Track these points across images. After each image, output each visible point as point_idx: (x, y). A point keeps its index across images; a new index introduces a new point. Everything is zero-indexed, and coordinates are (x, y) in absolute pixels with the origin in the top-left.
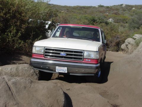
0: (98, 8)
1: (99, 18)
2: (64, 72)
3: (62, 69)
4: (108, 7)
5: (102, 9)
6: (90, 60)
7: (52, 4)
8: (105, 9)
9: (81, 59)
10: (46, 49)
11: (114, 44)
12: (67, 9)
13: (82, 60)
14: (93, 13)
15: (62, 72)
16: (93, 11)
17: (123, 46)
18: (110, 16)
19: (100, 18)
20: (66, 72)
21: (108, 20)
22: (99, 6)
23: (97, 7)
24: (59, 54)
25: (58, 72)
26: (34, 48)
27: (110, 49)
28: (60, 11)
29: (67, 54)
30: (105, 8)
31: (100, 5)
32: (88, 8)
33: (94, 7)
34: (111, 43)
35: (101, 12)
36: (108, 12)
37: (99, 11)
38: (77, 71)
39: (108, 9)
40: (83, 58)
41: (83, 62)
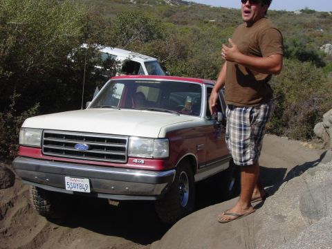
0: (301, 15)
1: (294, 43)
2: (83, 191)
3: (78, 182)
4: (324, 15)
5: (309, 20)
6: (142, 161)
7: (192, 3)
8: (317, 19)
9: (122, 157)
10: (47, 135)
11: (300, 117)
12: (224, 16)
13: (125, 162)
14: (285, 27)
15: (79, 190)
16: (287, 23)
17: (318, 128)
18: (328, 36)
19: (298, 43)
20: (88, 191)
21: (321, 48)
22: (302, 11)
23: (299, 13)
24: (73, 145)
25: (69, 189)
26: (22, 133)
27: (289, 131)
28: (206, 20)
29: (92, 147)
30: (317, 17)
31: (307, 8)
32: (275, 15)
33: (291, 14)
34: (296, 114)
35: (305, 26)
36: (323, 26)
37: (301, 23)
38: (113, 189)
39: (323, 20)
40: (128, 157)
41: (127, 165)
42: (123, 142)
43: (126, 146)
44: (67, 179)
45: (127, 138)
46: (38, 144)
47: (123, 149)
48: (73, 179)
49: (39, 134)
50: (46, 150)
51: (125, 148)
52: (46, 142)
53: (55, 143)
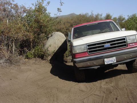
3: (110, 60)
6: (134, 44)
10: (88, 46)
13: (126, 47)
40: (127, 44)
41: (128, 47)
42: (124, 39)
43: (126, 40)
44: (106, 60)
45: (125, 38)
46: (86, 51)
47: (125, 42)
48: (108, 59)
49: (85, 46)
50: (90, 52)
51: (125, 41)
52: (89, 49)
53: (93, 48)
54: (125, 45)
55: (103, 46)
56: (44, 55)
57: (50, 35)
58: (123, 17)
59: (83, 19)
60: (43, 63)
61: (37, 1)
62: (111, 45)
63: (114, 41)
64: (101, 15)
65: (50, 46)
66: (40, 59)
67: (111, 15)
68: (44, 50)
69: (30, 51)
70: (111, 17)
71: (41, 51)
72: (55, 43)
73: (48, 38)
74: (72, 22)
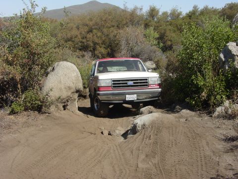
10: (113, 81)
15: (132, 99)
20: (136, 99)
25: (127, 100)
40: (149, 85)
41: (149, 88)
44: (127, 96)
45: (147, 78)
46: (110, 85)
47: (147, 82)
49: (110, 81)
50: (114, 87)
52: (113, 84)
53: (117, 84)
54: (147, 85)
55: (126, 83)
56: (41, 106)
57: (50, 68)
58: (179, 11)
59: (110, 17)
60: (42, 120)
61: (24, 9)
62: (134, 83)
63: (137, 80)
64: (141, 9)
65: (51, 90)
66: (36, 112)
67: (157, 7)
68: (41, 97)
69: (18, 99)
70: (158, 12)
71: (36, 100)
72: (60, 82)
73: (47, 74)
74: (91, 23)
